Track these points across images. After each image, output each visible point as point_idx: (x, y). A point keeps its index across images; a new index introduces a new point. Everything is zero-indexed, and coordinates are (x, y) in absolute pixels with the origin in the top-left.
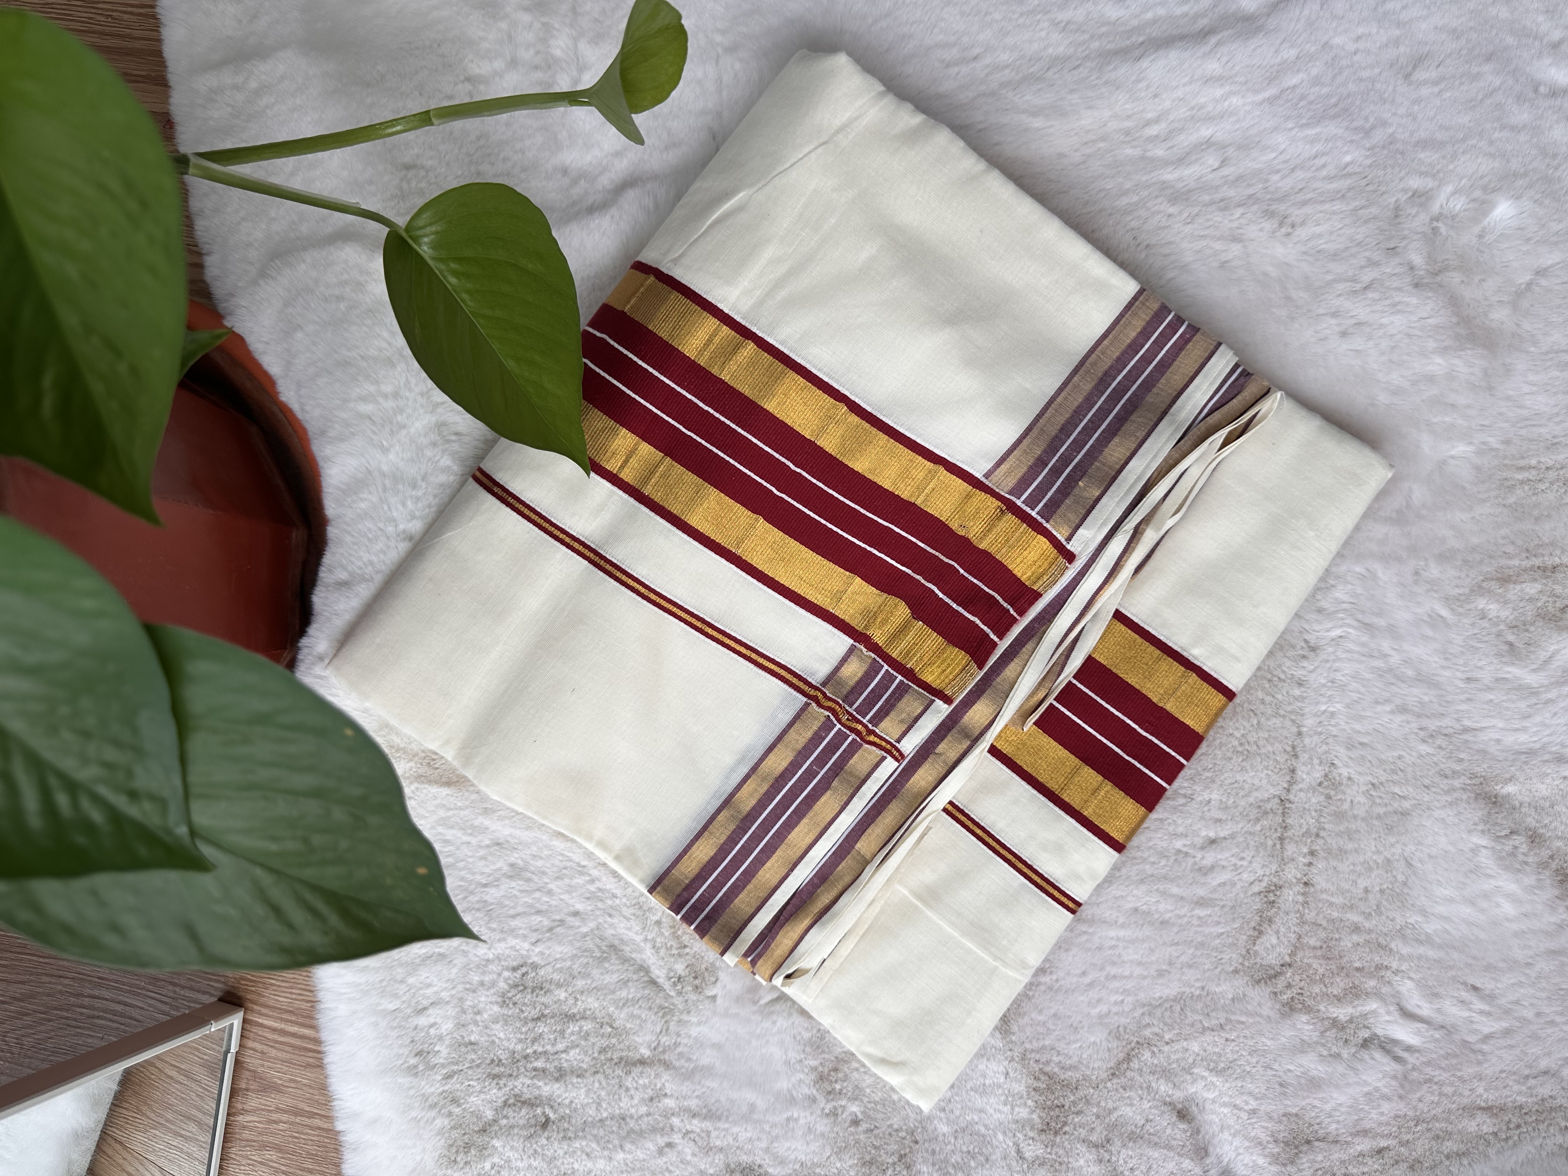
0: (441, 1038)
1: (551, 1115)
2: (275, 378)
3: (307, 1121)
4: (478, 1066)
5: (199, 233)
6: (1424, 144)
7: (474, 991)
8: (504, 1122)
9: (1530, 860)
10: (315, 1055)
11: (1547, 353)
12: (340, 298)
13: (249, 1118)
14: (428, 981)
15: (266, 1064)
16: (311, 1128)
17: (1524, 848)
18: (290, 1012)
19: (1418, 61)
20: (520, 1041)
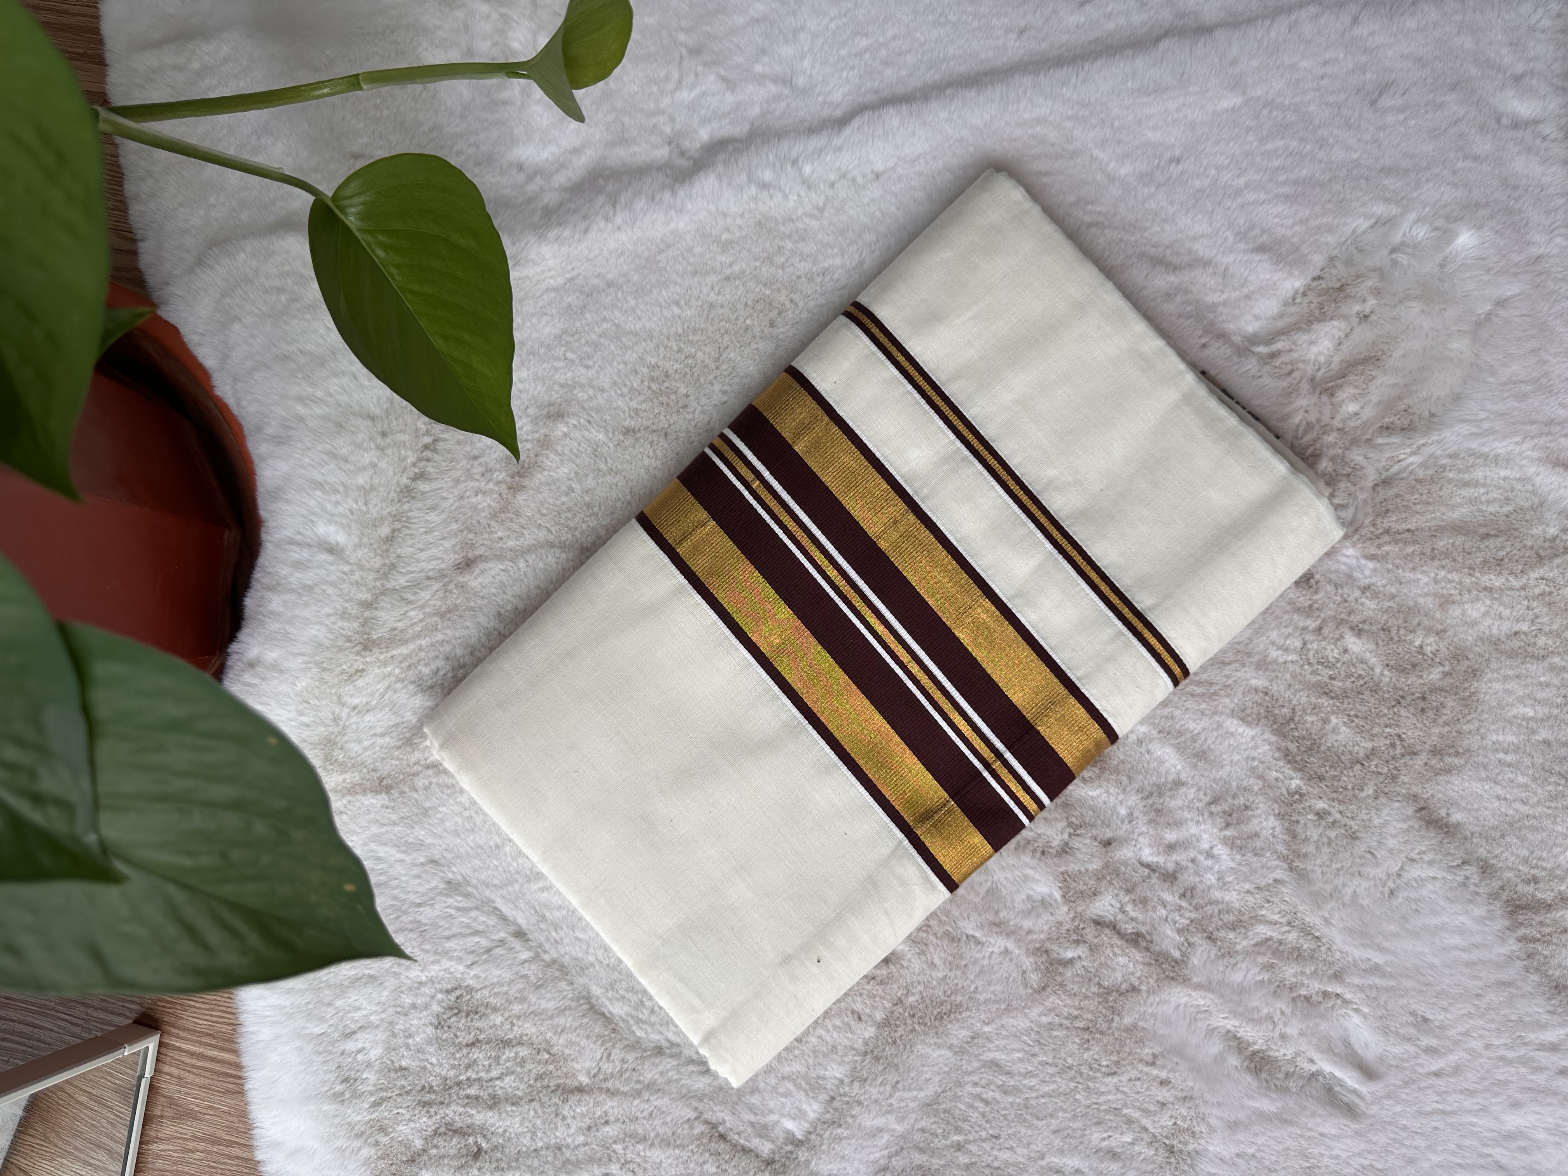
0: (369, 1065)
1: (484, 1145)
2: (210, 371)
3: (225, 1150)
4: (408, 1093)
5: (133, 218)
6: (1387, 171)
7: (406, 1015)
8: (434, 1151)
9: (1481, 890)
10: (235, 1080)
11: (1505, 384)
12: (280, 290)
13: (162, 1147)
14: (358, 1004)
15: (183, 1089)
16: (230, 1157)
17: (1475, 878)
18: (210, 1035)
19: (1384, 88)
20: (453, 1067)
